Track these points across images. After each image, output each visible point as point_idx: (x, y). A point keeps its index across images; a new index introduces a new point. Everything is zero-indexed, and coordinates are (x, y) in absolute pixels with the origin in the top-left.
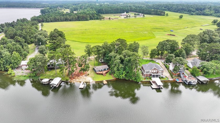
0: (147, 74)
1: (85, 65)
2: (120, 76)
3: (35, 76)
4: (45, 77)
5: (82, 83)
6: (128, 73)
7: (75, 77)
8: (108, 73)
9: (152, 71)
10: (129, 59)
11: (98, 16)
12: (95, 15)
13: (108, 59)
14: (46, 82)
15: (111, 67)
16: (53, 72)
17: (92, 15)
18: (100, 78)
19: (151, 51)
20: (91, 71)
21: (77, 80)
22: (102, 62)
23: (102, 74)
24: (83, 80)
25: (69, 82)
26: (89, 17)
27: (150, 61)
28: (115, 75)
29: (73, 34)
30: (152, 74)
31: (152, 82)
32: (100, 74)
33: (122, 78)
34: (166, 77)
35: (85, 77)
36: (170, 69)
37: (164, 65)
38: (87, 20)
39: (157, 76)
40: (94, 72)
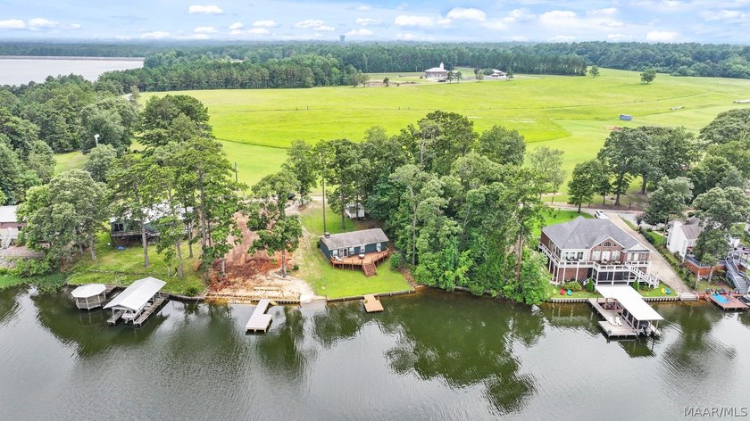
0: (572, 266)
1: (280, 218)
2: (446, 273)
3: (47, 273)
4: (96, 276)
5: (263, 305)
6: (479, 261)
7: (232, 280)
8: (387, 265)
9: (596, 255)
10: (486, 195)
11: (345, 72)
12: (335, 69)
13: (385, 199)
14: (90, 299)
15: (401, 237)
16: (134, 257)
17: (322, 68)
18: (348, 286)
19: (577, 172)
20: (309, 252)
21: (242, 292)
22: (359, 219)
23: (359, 268)
24: (270, 294)
25: (201, 301)
26: (312, 74)
27: (572, 215)
28: (420, 268)
29: (245, 122)
30: (599, 270)
31: (601, 304)
32: (347, 267)
33: (454, 287)
34: (661, 282)
35: (277, 281)
36: (672, 248)
37: (640, 231)
38: (304, 85)
39: (620, 278)
40: (321, 259)
